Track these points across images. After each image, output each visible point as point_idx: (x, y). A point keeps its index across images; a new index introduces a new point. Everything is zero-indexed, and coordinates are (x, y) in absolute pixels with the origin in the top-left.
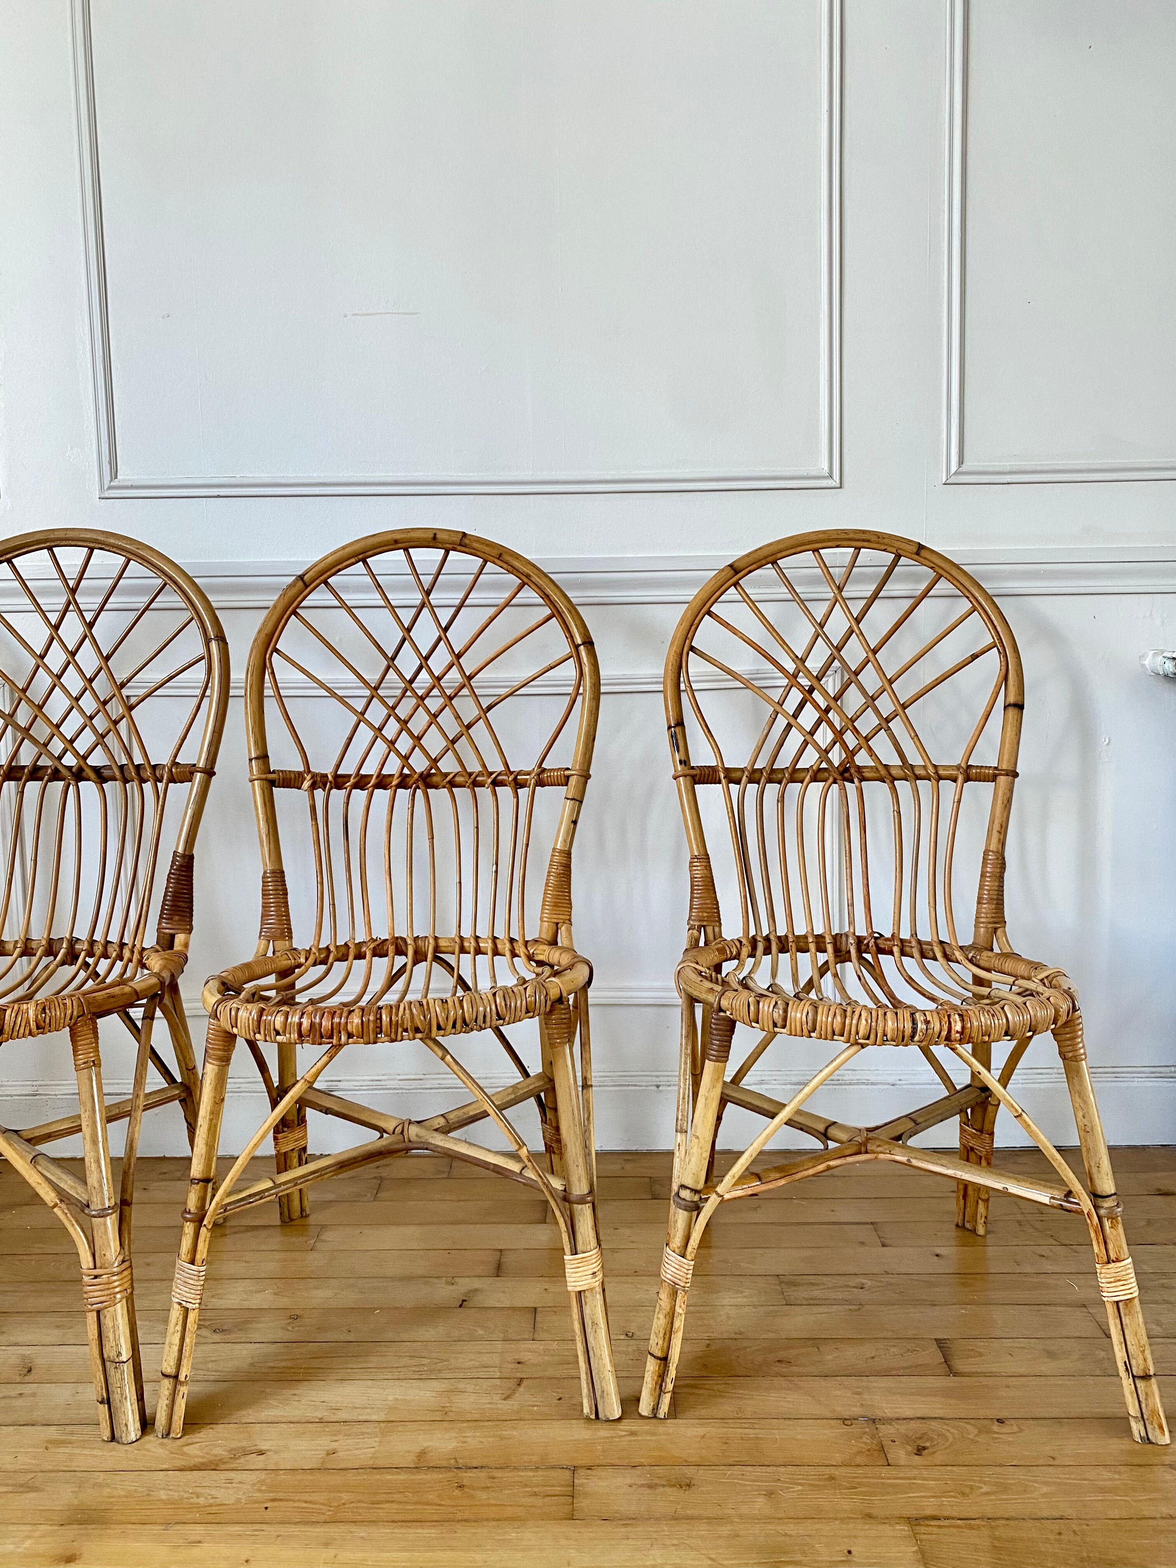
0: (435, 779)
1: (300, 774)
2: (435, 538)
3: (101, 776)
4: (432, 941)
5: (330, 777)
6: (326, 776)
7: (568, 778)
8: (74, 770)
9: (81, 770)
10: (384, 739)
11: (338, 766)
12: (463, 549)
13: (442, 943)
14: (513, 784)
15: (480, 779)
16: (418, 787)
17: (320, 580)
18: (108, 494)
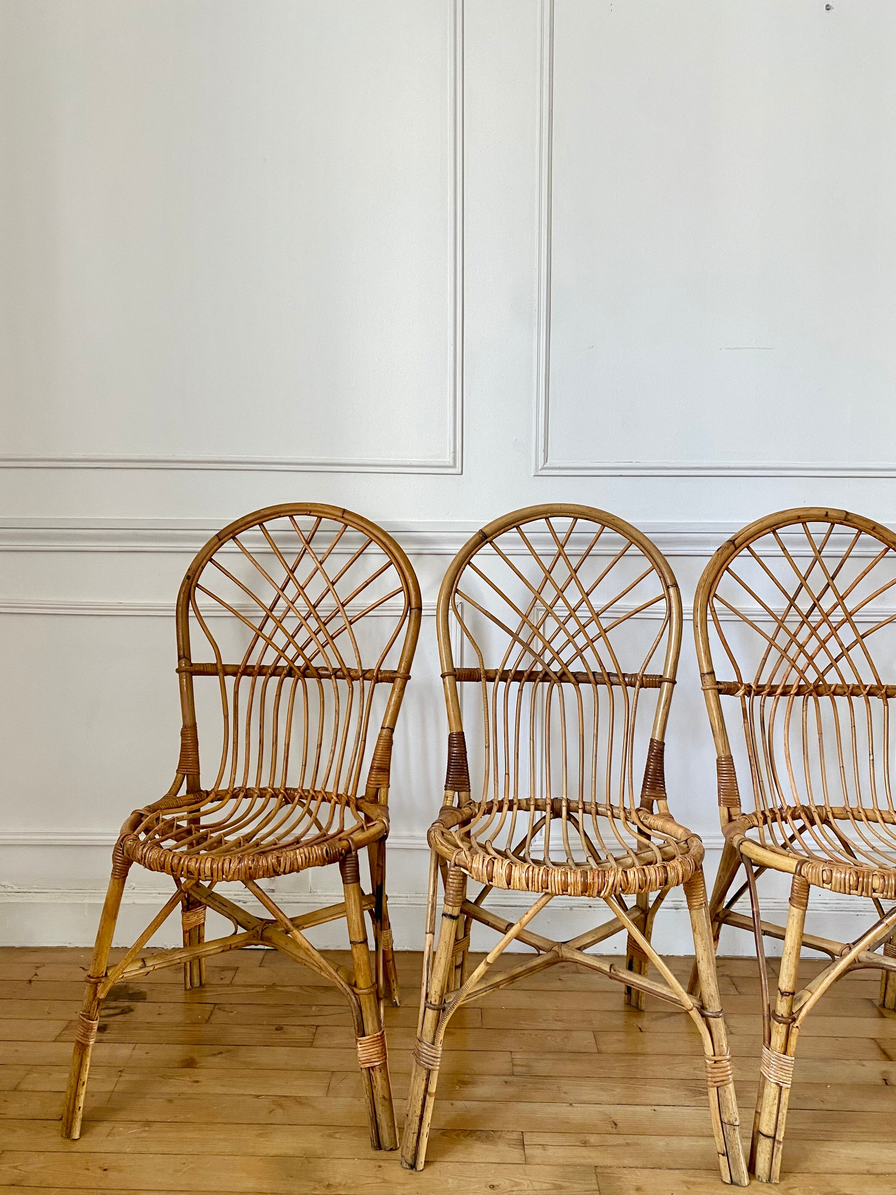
0: (820, 690)
1: (735, 684)
2: (827, 515)
3: (578, 679)
4: (828, 809)
5: (754, 687)
6: (750, 686)
8: (558, 675)
10: (789, 659)
12: (848, 523)
13: (836, 811)
14: (884, 696)
15: (856, 690)
16: (811, 695)
17: (745, 545)
18: (540, 473)
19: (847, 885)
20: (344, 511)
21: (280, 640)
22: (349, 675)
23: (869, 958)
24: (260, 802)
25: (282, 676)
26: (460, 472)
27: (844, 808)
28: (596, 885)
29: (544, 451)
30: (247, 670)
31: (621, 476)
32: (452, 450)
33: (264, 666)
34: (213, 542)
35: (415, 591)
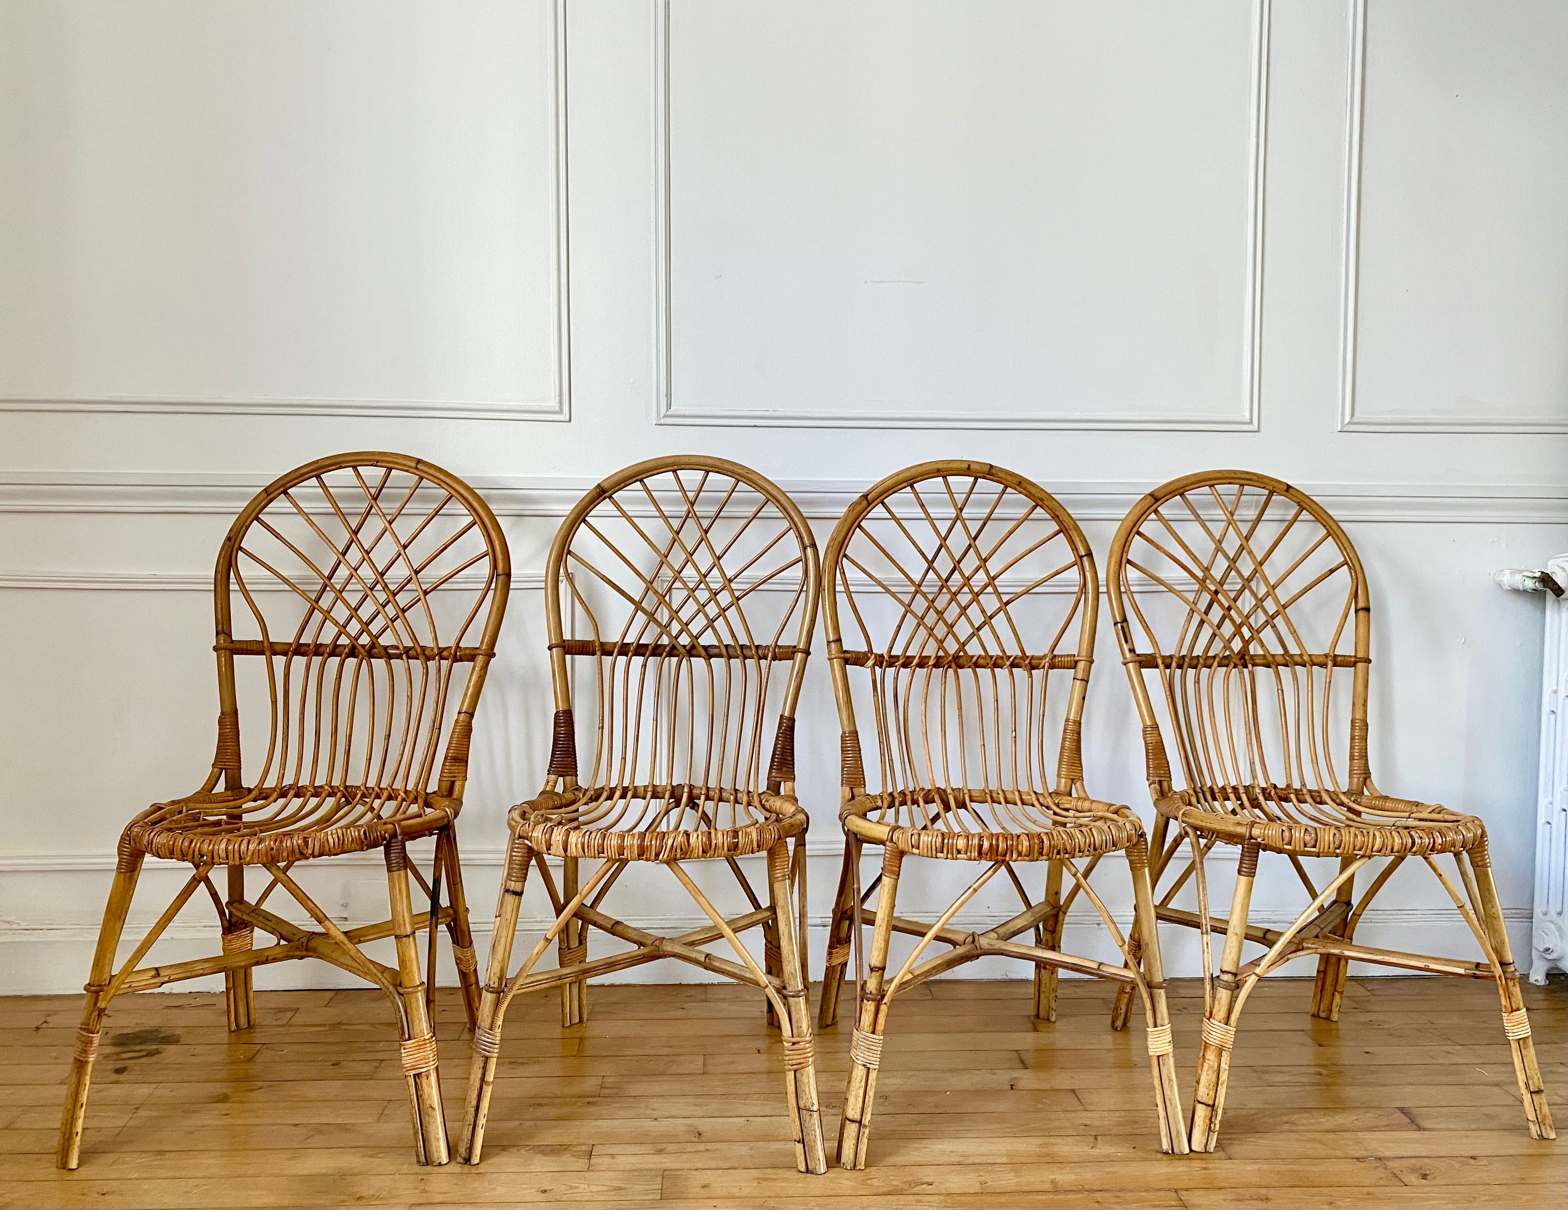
0: (961, 661)
1: (865, 653)
2: (967, 467)
3: (688, 652)
4: (966, 793)
5: (886, 657)
6: (882, 656)
7: (1076, 662)
9: (693, 647)
10: (926, 627)
11: (891, 649)
12: (990, 476)
13: (974, 794)
14: (1029, 667)
15: (999, 661)
16: (950, 667)
17: (879, 500)
18: (663, 421)
19: (934, 848)
20: (419, 461)
21: (341, 613)
22: (425, 655)
23: (991, 945)
24: (313, 801)
25: (343, 656)
26: (567, 419)
27: (984, 790)
28: (654, 847)
29: (667, 396)
30: (299, 649)
31: (755, 426)
32: (557, 393)
33: (321, 644)
34: (261, 498)
35: (502, 554)
